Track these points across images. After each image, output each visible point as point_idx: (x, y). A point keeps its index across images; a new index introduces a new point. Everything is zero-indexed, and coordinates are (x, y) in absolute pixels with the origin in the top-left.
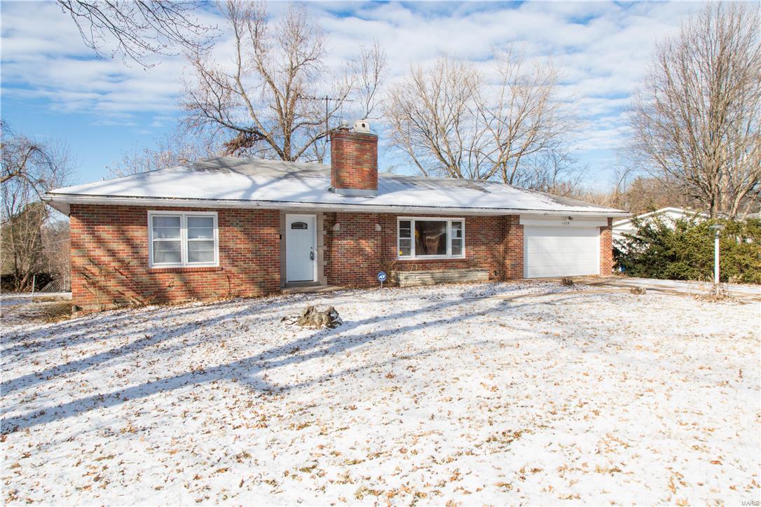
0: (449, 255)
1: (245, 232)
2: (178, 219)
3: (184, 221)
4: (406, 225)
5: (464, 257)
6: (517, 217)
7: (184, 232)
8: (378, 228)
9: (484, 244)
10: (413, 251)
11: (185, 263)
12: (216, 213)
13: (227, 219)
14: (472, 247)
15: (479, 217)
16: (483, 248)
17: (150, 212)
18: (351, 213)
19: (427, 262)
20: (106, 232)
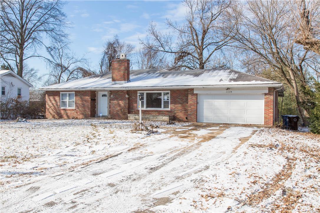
0: (162, 109)
1: (81, 98)
2: (66, 94)
3: (68, 95)
4: (142, 95)
5: (170, 110)
6: (192, 90)
7: (68, 98)
8: (127, 96)
9: (180, 103)
10: (145, 106)
11: (68, 108)
12: (74, 92)
13: (77, 94)
14: (173, 105)
15: (177, 90)
16: (180, 105)
17: (61, 92)
18: (117, 91)
19: (150, 111)
20: (51, 98)
